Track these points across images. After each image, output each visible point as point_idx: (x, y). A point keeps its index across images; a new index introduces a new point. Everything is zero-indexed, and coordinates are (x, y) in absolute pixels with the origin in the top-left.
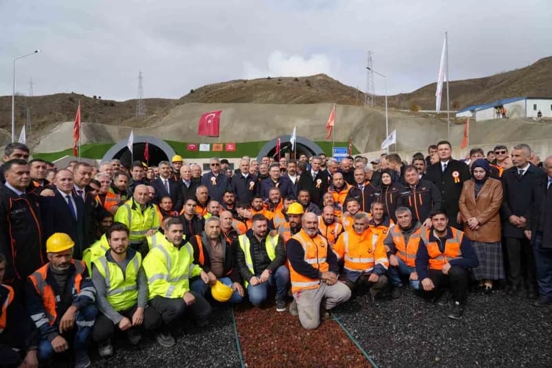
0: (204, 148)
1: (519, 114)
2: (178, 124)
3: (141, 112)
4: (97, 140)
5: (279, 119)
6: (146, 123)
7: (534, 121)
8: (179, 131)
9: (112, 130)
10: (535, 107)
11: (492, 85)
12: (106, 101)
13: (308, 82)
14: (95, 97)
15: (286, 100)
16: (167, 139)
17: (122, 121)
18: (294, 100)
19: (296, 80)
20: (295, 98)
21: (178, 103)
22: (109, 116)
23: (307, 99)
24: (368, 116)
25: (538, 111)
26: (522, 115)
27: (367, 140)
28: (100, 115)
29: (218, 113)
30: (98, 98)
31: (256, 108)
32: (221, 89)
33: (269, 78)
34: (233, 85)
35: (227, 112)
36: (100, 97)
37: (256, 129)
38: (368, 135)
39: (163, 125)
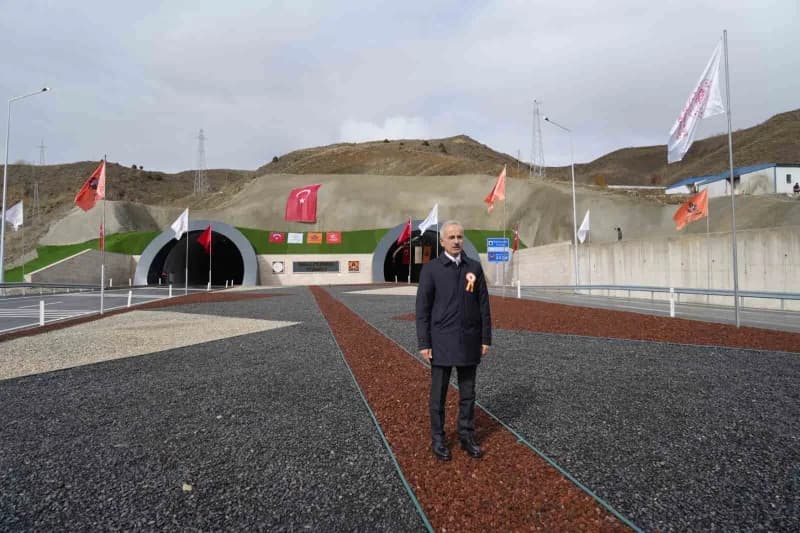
0: (294, 238)
1: (765, 189)
2: (256, 205)
3: (201, 188)
4: (137, 227)
5: (404, 197)
6: (208, 203)
7: (790, 198)
8: (257, 214)
9: (158, 212)
10: (789, 178)
11: (705, 151)
12: (150, 172)
13: (443, 146)
14: (135, 167)
15: (415, 170)
16: (240, 226)
17: (173, 200)
18: (425, 171)
19: (426, 143)
20: (425, 167)
21: (254, 175)
22: (155, 195)
23: (445, 169)
24: (536, 192)
25: (793, 184)
26: (770, 191)
27: (536, 228)
28: (143, 193)
29: (315, 189)
30: (138, 168)
31: (371, 181)
32: (316, 155)
33: (386, 141)
34: (335, 149)
35: (328, 188)
36: (141, 168)
37: (371, 211)
38: (539, 219)
39: (233, 206)
